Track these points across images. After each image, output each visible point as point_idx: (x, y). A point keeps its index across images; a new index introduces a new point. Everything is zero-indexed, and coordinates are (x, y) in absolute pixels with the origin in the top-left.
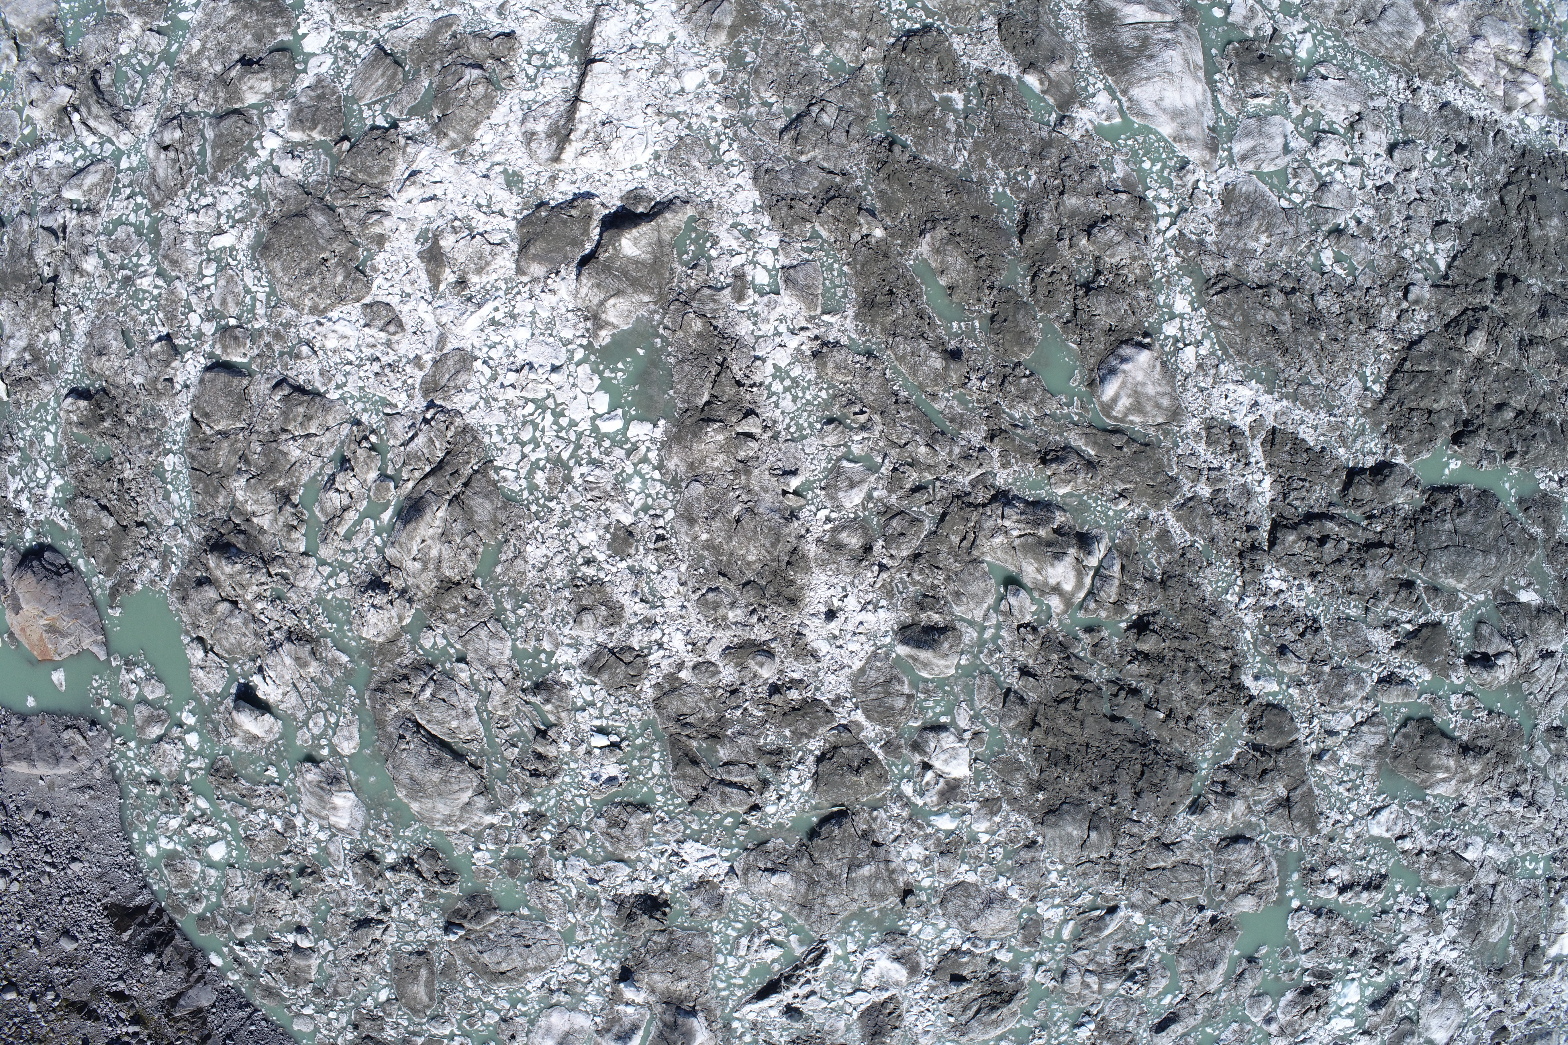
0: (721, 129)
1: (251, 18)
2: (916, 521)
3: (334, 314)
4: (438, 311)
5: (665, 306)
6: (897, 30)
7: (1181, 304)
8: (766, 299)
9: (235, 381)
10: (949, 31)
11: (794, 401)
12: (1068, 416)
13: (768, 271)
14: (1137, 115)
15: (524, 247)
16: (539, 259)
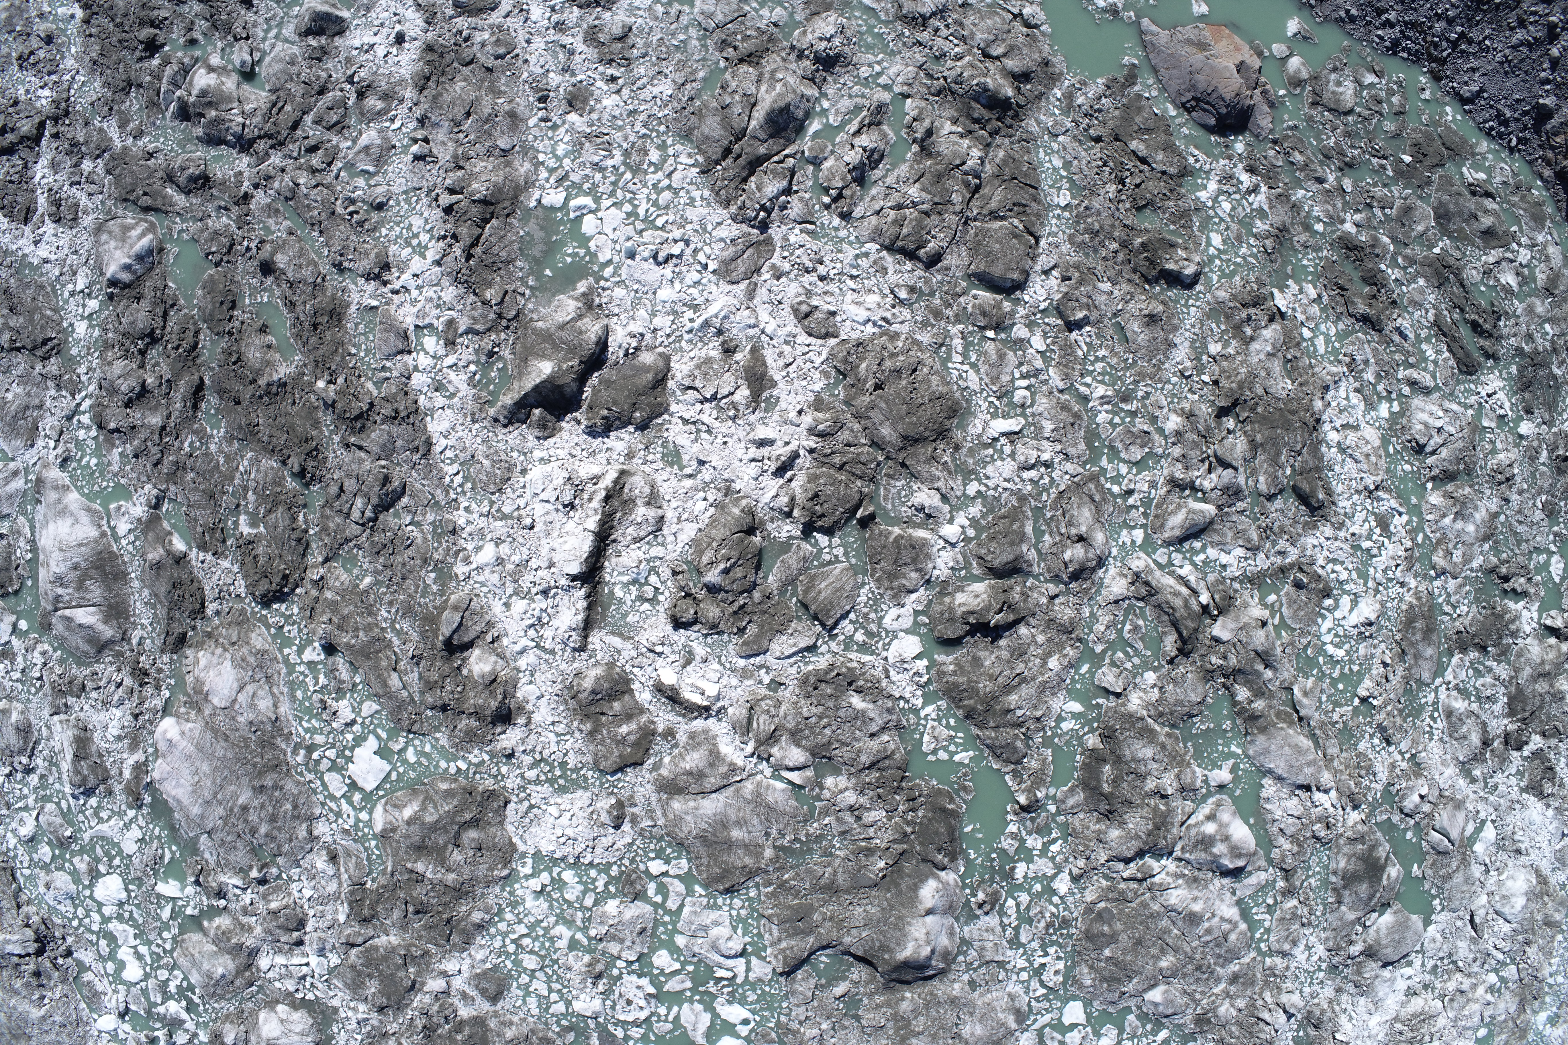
0: (461, 499)
1: (985, 686)
2: (317, 122)
3: (870, 329)
4: (752, 321)
5: (522, 317)
6: (293, 602)
7: (81, 328)
8: (427, 321)
9: (982, 267)
10: (247, 601)
11: (410, 225)
12: (183, 221)
13: (424, 350)
14: (96, 511)
15: (660, 381)
16: (645, 368)
